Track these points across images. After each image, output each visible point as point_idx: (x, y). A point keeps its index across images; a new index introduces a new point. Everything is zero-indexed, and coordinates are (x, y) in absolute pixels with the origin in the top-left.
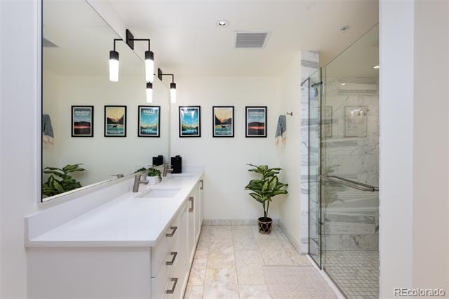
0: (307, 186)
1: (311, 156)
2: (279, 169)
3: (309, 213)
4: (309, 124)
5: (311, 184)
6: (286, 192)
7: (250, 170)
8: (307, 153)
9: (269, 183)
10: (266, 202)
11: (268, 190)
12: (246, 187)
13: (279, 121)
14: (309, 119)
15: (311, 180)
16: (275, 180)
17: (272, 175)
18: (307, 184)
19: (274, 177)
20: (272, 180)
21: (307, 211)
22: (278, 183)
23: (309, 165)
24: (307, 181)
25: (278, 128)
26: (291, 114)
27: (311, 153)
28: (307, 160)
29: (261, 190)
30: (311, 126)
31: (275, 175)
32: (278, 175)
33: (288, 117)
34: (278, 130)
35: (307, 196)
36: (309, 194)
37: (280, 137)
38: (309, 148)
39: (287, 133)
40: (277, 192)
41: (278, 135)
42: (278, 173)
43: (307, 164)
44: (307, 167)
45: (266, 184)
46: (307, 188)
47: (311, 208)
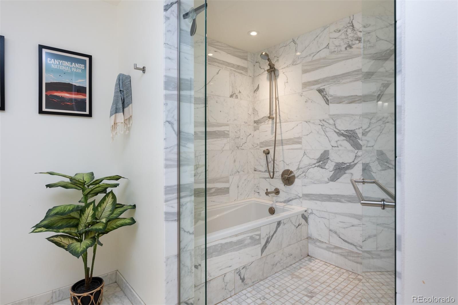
0: (176, 205)
1: (182, 149)
2: (118, 178)
3: (179, 256)
4: (179, 89)
5: (183, 200)
6: (133, 221)
7: (48, 186)
8: (175, 142)
9: (95, 209)
10: (90, 250)
11: (93, 224)
12: (37, 226)
13: (118, 84)
14: (180, 79)
15: (182, 194)
16: (110, 200)
17: (104, 191)
18: (176, 201)
19: (107, 195)
20: (104, 200)
21: (176, 252)
22: (116, 206)
23: (179, 166)
24: (175, 195)
25: (116, 96)
26: (144, 70)
27: (182, 142)
28: (175, 157)
29: (76, 226)
30: (183, 93)
31: (109, 190)
32: (115, 190)
33: (136, 76)
34: (115, 102)
35: (175, 224)
36: (179, 220)
37: (120, 115)
38: (179, 133)
39: (134, 109)
40: (113, 224)
41: (115, 111)
42: (116, 186)
43: (176, 163)
44: (175, 170)
45: (89, 211)
46: (175, 210)
47: (182, 245)
